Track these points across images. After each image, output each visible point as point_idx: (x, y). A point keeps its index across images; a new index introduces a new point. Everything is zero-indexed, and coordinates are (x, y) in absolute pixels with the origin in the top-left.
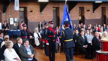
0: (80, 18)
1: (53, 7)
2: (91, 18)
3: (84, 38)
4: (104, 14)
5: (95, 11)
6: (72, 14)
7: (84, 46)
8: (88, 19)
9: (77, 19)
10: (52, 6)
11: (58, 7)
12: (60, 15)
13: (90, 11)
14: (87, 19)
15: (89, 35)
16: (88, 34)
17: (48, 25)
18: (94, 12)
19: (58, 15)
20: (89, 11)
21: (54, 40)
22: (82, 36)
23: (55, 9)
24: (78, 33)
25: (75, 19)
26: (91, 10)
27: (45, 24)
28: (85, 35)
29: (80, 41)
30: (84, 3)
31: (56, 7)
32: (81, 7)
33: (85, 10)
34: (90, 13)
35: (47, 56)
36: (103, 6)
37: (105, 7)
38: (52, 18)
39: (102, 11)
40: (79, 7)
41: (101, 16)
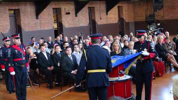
0: (56, 26)
1: (9, 10)
2: (73, 26)
3: (71, 58)
4: (93, 18)
5: (78, 14)
6: (41, 20)
7: (72, 72)
8: (68, 27)
9: (51, 28)
10: (8, 8)
11: (19, 10)
12: (22, 22)
13: (71, 14)
14: (66, 27)
15: (78, 53)
16: (77, 51)
17: (9, 40)
18: (76, 16)
19: (18, 24)
20: (69, 13)
21: (23, 66)
22: (69, 56)
23: (13, 12)
24: (60, 52)
25: (48, 29)
26: (73, 13)
27: (3, 40)
28: (73, 54)
29: (65, 64)
30: (60, 2)
31: (14, 10)
32: (56, 9)
33: (63, 13)
34: (70, 17)
35: (10, 93)
36: (91, 6)
37: (94, 7)
38: (9, 28)
39: (89, 13)
40: (53, 9)
41: (88, 21)
